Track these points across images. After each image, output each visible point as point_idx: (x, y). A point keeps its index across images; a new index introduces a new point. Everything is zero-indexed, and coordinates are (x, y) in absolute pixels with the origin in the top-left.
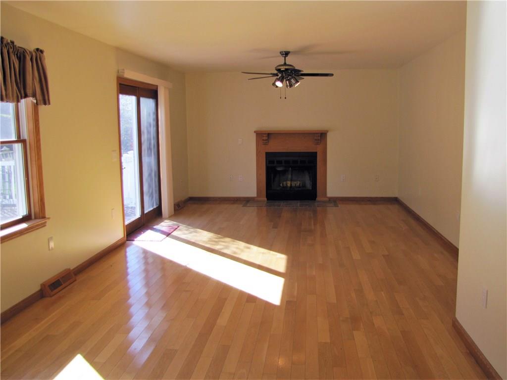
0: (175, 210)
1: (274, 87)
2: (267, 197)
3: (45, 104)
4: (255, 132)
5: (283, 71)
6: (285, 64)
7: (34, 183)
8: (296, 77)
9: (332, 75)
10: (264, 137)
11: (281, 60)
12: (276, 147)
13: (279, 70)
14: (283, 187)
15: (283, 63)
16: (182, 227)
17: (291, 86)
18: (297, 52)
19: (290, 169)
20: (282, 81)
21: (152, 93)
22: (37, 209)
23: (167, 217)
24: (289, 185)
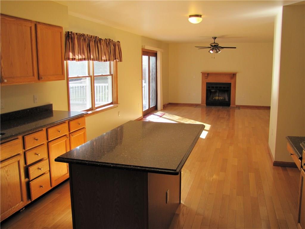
0: (163, 108)
1: (209, 53)
2: (206, 104)
3: (121, 61)
4: (201, 72)
5: (213, 46)
6: (214, 43)
7: (115, 90)
8: (219, 49)
9: (235, 48)
10: (206, 75)
11: (213, 41)
12: (211, 80)
13: (212, 45)
14: (214, 100)
15: (213, 42)
16: (167, 114)
17: (217, 52)
18: (219, 37)
19: (218, 91)
20: (213, 50)
21: (155, 54)
22: (116, 100)
23: (160, 110)
24: (217, 99)
